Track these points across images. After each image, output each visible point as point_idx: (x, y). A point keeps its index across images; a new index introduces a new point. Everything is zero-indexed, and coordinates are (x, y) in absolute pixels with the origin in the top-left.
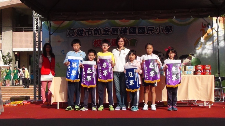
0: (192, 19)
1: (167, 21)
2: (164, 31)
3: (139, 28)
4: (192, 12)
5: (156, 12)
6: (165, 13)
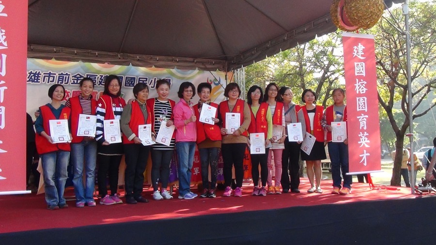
0: (197, 71)
1: (165, 71)
3: (126, 77)
4: (197, 62)
5: (151, 58)
6: (163, 60)
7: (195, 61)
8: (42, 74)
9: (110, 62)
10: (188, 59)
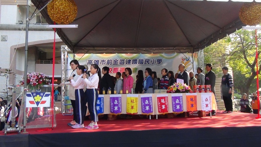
0: (176, 54)
1: (158, 55)
2: (156, 62)
3: (139, 60)
4: (176, 49)
5: (151, 49)
6: (157, 50)
7: (175, 49)
8: (100, 61)
9: (130, 53)
10: (171, 48)
